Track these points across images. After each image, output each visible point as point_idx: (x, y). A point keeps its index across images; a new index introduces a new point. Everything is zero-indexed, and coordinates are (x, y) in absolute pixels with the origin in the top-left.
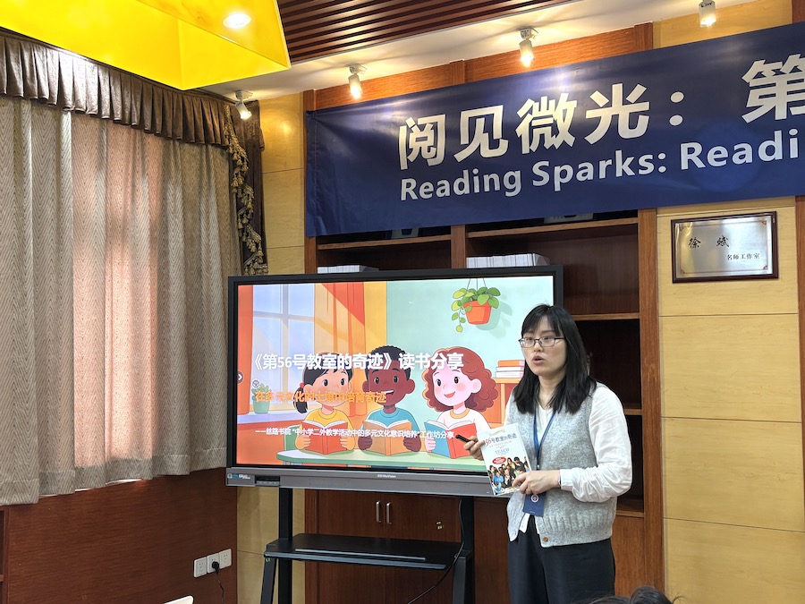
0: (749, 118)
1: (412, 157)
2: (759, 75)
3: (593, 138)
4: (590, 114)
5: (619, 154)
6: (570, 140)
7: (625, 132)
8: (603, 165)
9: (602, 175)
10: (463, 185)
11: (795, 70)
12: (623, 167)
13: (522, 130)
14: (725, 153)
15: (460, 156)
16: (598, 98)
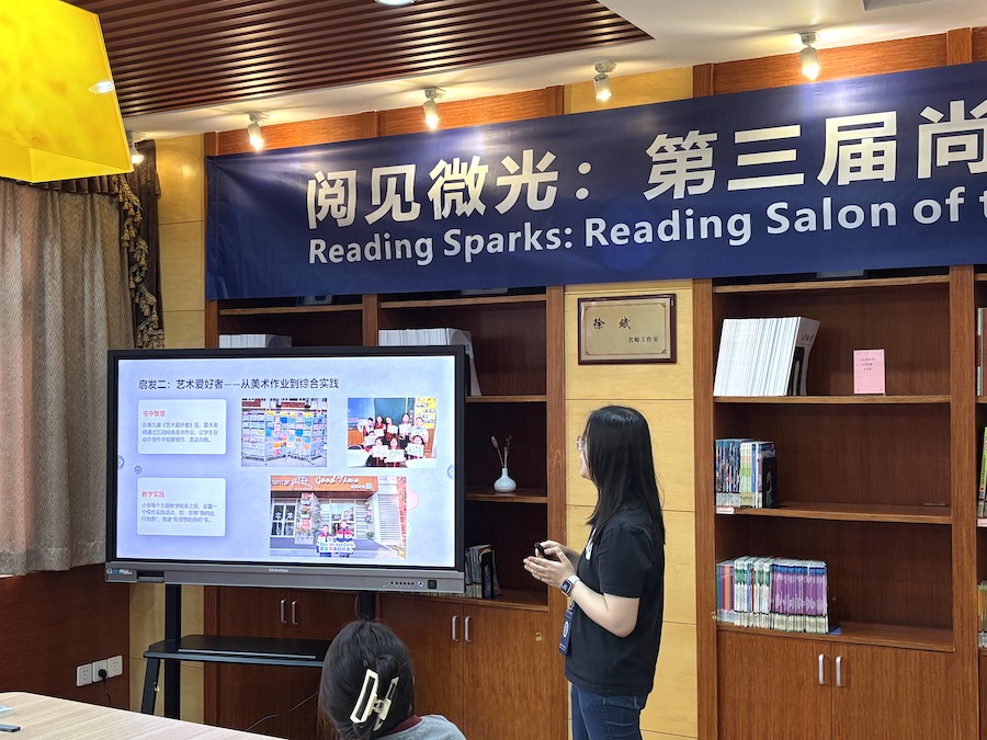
0: (650, 195)
1: (322, 216)
2: (662, 150)
3: (503, 208)
4: (501, 181)
5: (528, 226)
6: (481, 209)
7: (534, 204)
8: (513, 237)
9: (512, 248)
10: (375, 250)
11: (695, 147)
12: (531, 241)
13: (434, 194)
14: (627, 231)
15: (372, 218)
16: (509, 163)
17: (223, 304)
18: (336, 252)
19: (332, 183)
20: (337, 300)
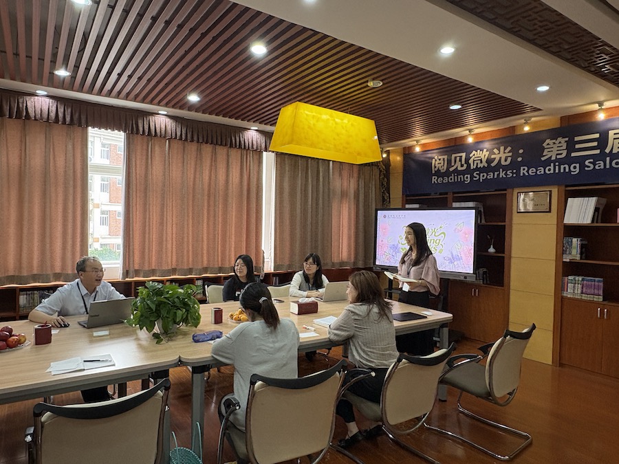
0: (543, 159)
1: (436, 169)
2: (548, 144)
3: (493, 165)
4: (493, 156)
5: (501, 170)
6: (486, 165)
7: (503, 163)
9: (496, 177)
11: (560, 142)
12: (502, 174)
13: (471, 161)
14: (535, 170)
15: (451, 169)
16: (496, 151)
17: (407, 196)
18: (440, 180)
19: (440, 160)
20: (441, 194)
